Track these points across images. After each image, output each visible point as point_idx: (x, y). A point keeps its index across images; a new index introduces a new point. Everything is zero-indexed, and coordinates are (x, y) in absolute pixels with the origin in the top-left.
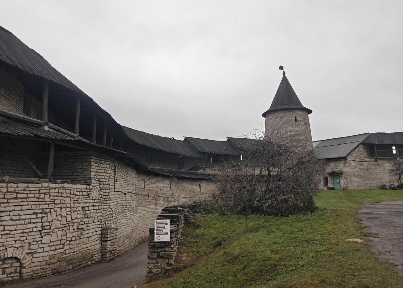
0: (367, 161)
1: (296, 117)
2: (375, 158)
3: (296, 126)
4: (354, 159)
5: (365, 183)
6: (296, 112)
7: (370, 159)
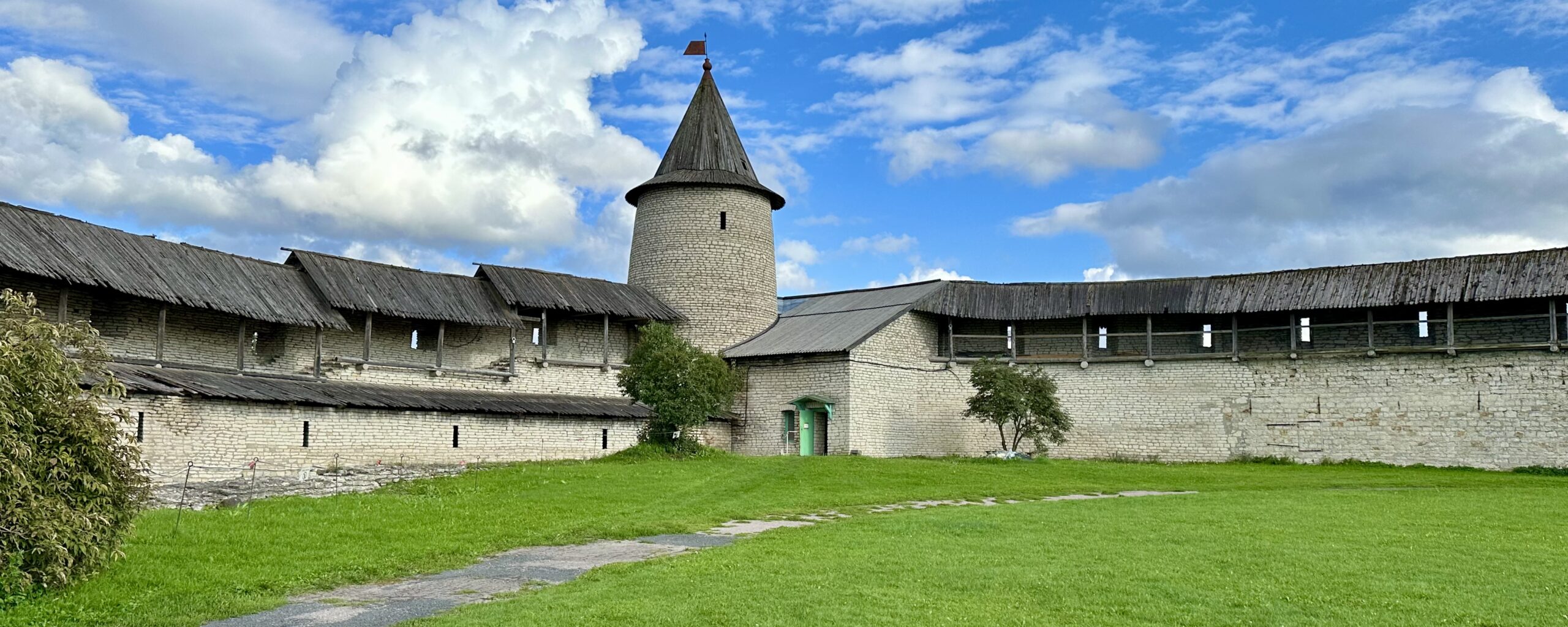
0: (923, 368)
1: (723, 215)
2: (947, 359)
3: (721, 243)
4: (879, 360)
5: (909, 436)
6: (724, 197)
7: (932, 361)
